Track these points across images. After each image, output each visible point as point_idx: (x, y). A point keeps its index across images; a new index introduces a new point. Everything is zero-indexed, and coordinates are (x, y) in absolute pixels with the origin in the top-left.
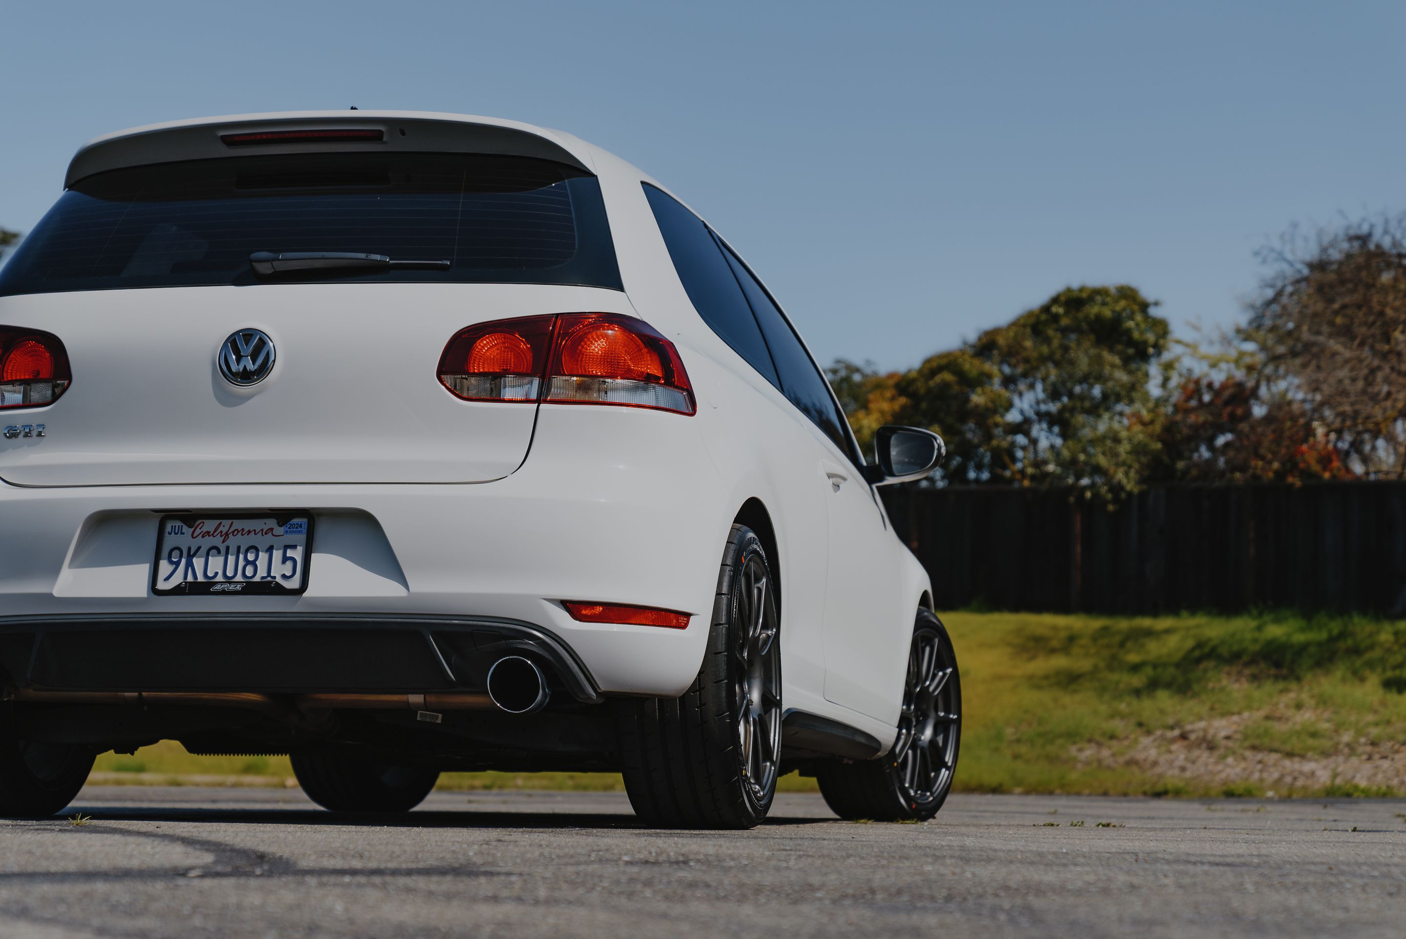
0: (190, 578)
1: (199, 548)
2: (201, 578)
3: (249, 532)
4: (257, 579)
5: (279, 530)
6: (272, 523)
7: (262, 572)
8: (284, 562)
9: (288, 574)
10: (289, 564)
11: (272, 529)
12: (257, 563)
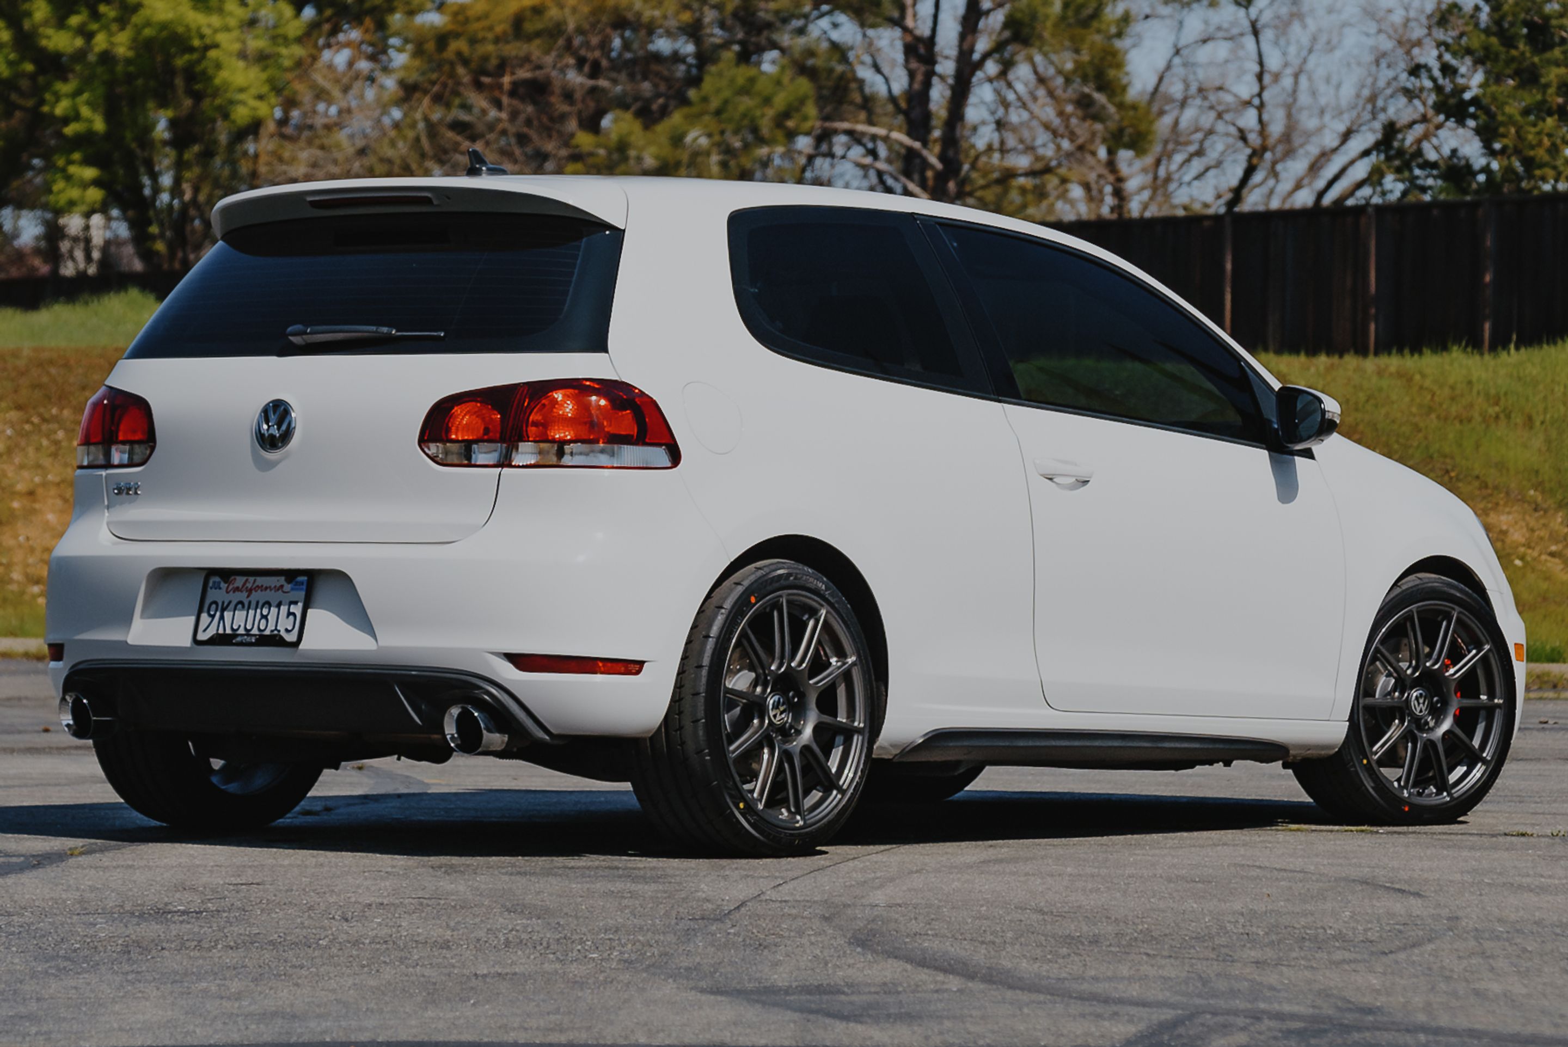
0: (221, 631)
1: (230, 603)
2: (228, 631)
3: (266, 588)
4: (267, 632)
5: (287, 587)
6: (282, 580)
7: (271, 626)
8: (288, 617)
9: (290, 628)
10: (291, 617)
11: (282, 586)
12: (269, 617)
